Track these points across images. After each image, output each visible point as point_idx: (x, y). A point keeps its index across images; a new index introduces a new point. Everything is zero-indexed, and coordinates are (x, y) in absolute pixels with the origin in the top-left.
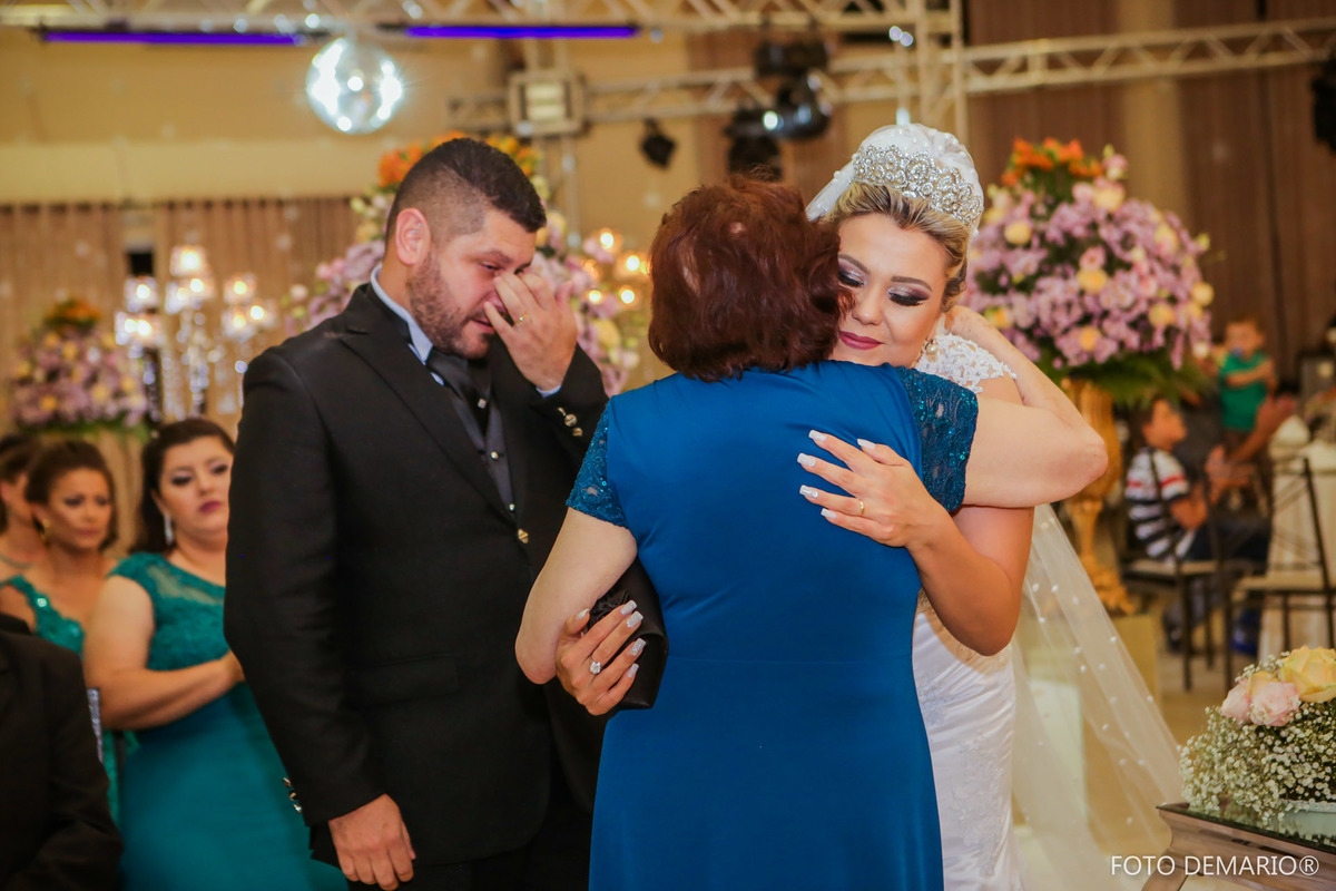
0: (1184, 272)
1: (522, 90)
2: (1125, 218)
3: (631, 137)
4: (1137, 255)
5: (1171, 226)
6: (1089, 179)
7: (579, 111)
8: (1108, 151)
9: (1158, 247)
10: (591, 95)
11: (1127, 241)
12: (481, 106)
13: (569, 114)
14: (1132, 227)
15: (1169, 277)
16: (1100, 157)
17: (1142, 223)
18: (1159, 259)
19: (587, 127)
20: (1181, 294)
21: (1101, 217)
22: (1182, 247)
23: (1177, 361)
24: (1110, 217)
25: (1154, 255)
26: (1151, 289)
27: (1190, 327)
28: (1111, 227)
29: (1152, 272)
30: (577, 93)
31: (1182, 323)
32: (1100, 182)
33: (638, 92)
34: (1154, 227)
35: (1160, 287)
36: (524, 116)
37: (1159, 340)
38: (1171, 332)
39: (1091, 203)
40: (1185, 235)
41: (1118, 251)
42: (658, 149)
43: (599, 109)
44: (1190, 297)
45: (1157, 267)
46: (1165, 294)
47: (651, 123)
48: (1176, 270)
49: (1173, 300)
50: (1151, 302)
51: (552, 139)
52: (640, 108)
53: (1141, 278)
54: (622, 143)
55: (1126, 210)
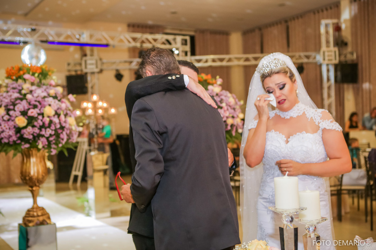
0: (236, 110)
1: (86, 61)
2: (221, 95)
3: (112, 74)
4: (224, 105)
5: (234, 98)
6: (212, 84)
7: (99, 67)
8: (218, 77)
9: (230, 103)
10: (103, 63)
11: (221, 101)
12: (75, 65)
13: (97, 67)
14: (223, 97)
15: (232, 111)
16: (215, 79)
17: (226, 96)
18: (230, 106)
19: (101, 71)
20: (235, 116)
21: (215, 94)
22: (236, 103)
23: (234, 133)
24: (217, 95)
25: (228, 105)
26: (227, 114)
27: (238, 124)
28: (217, 97)
29: (228, 109)
30: (99, 62)
31: (235, 123)
32: (215, 85)
33: (114, 63)
34: (229, 97)
35: (230, 114)
36: (86, 67)
37: (229, 128)
38: (232, 126)
39: (212, 90)
40: (237, 100)
41: (219, 104)
42: (119, 77)
43: (104, 67)
44: (238, 116)
45: (229, 108)
46: (231, 115)
47: (117, 70)
48: (234, 109)
49: (233, 117)
50: (227, 117)
51: (93, 73)
52: (115, 67)
53: (225, 111)
54: (110, 75)
55: (222, 93)
